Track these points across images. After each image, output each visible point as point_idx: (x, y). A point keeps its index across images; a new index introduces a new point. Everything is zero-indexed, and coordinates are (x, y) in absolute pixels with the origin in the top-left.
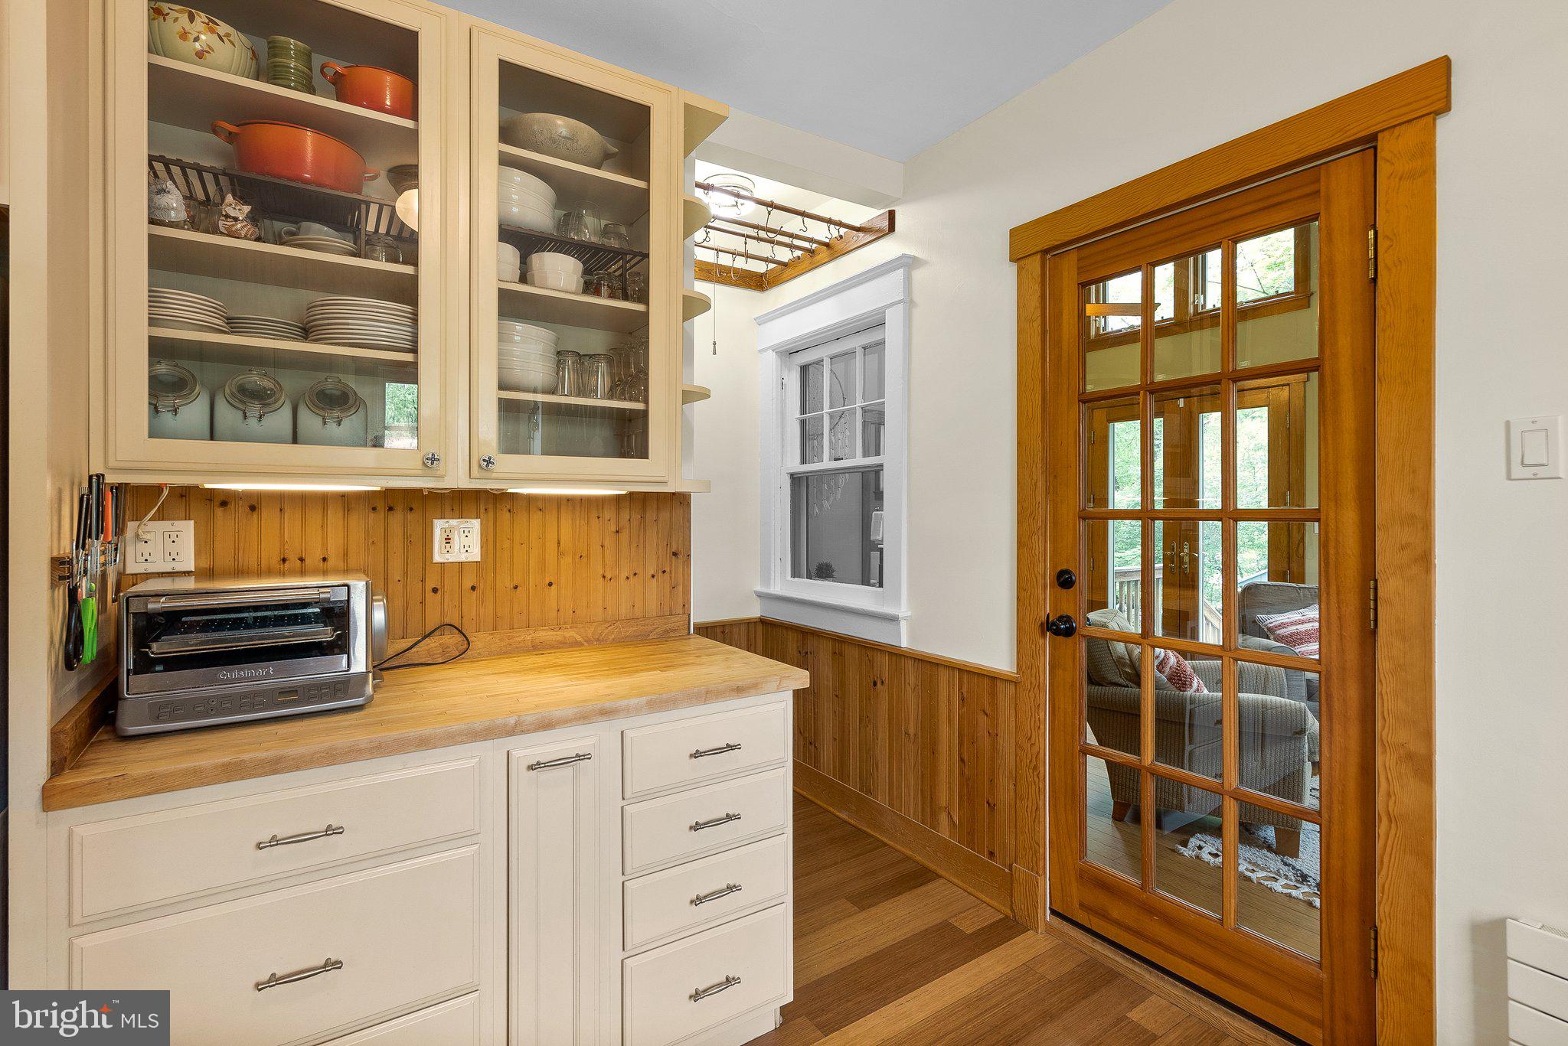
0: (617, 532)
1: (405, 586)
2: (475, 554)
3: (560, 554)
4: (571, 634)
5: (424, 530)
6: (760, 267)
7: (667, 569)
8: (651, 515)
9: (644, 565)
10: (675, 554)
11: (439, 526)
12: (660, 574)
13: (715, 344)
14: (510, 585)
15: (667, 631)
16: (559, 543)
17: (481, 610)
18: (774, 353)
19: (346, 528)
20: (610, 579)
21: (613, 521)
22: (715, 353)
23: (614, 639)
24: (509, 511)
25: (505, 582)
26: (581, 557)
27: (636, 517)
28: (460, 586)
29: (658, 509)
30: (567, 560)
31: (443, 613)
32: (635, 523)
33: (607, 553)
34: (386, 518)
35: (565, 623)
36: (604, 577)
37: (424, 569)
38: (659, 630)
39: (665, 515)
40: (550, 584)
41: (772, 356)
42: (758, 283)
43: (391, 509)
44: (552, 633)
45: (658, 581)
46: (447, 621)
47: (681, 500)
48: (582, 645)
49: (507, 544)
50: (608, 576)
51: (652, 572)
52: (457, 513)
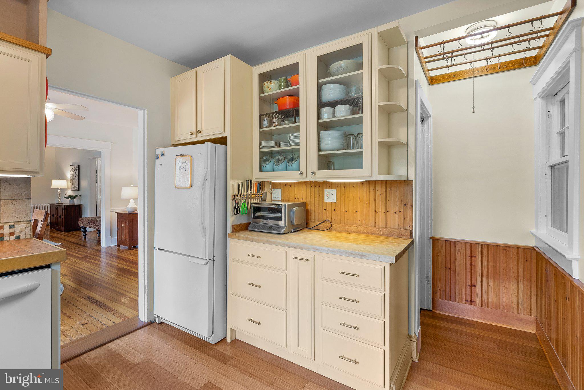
0: (380, 195)
1: (318, 207)
2: (335, 200)
3: (360, 202)
4: (362, 229)
5: (323, 192)
6: (534, 53)
7: (402, 210)
8: (394, 189)
9: (392, 208)
10: (405, 205)
11: (326, 191)
12: (399, 212)
13: (474, 107)
14: (344, 210)
15: (400, 235)
16: (359, 198)
17: (337, 217)
18: (540, 99)
19: (306, 191)
20: (378, 212)
21: (379, 191)
22: (474, 112)
23: (378, 234)
24: (344, 187)
25: (343, 209)
26: (367, 203)
27: (388, 190)
28: (331, 209)
29: (397, 187)
30: (362, 204)
31: (327, 217)
32: (388, 192)
33: (377, 202)
34: (314, 189)
35: (361, 225)
36: (375, 211)
37: (322, 203)
38: (397, 234)
39: (400, 189)
40: (357, 212)
41: (539, 100)
42: (534, 61)
43: (315, 186)
44: (356, 228)
45: (398, 215)
46: (328, 219)
47: (407, 183)
48: (366, 234)
49: (343, 198)
50: (377, 211)
51: (395, 211)
52: (330, 188)
